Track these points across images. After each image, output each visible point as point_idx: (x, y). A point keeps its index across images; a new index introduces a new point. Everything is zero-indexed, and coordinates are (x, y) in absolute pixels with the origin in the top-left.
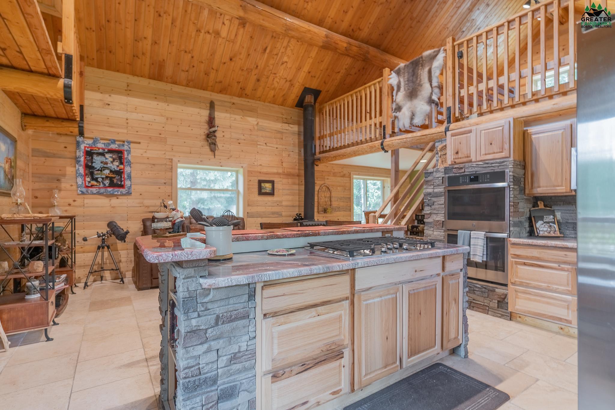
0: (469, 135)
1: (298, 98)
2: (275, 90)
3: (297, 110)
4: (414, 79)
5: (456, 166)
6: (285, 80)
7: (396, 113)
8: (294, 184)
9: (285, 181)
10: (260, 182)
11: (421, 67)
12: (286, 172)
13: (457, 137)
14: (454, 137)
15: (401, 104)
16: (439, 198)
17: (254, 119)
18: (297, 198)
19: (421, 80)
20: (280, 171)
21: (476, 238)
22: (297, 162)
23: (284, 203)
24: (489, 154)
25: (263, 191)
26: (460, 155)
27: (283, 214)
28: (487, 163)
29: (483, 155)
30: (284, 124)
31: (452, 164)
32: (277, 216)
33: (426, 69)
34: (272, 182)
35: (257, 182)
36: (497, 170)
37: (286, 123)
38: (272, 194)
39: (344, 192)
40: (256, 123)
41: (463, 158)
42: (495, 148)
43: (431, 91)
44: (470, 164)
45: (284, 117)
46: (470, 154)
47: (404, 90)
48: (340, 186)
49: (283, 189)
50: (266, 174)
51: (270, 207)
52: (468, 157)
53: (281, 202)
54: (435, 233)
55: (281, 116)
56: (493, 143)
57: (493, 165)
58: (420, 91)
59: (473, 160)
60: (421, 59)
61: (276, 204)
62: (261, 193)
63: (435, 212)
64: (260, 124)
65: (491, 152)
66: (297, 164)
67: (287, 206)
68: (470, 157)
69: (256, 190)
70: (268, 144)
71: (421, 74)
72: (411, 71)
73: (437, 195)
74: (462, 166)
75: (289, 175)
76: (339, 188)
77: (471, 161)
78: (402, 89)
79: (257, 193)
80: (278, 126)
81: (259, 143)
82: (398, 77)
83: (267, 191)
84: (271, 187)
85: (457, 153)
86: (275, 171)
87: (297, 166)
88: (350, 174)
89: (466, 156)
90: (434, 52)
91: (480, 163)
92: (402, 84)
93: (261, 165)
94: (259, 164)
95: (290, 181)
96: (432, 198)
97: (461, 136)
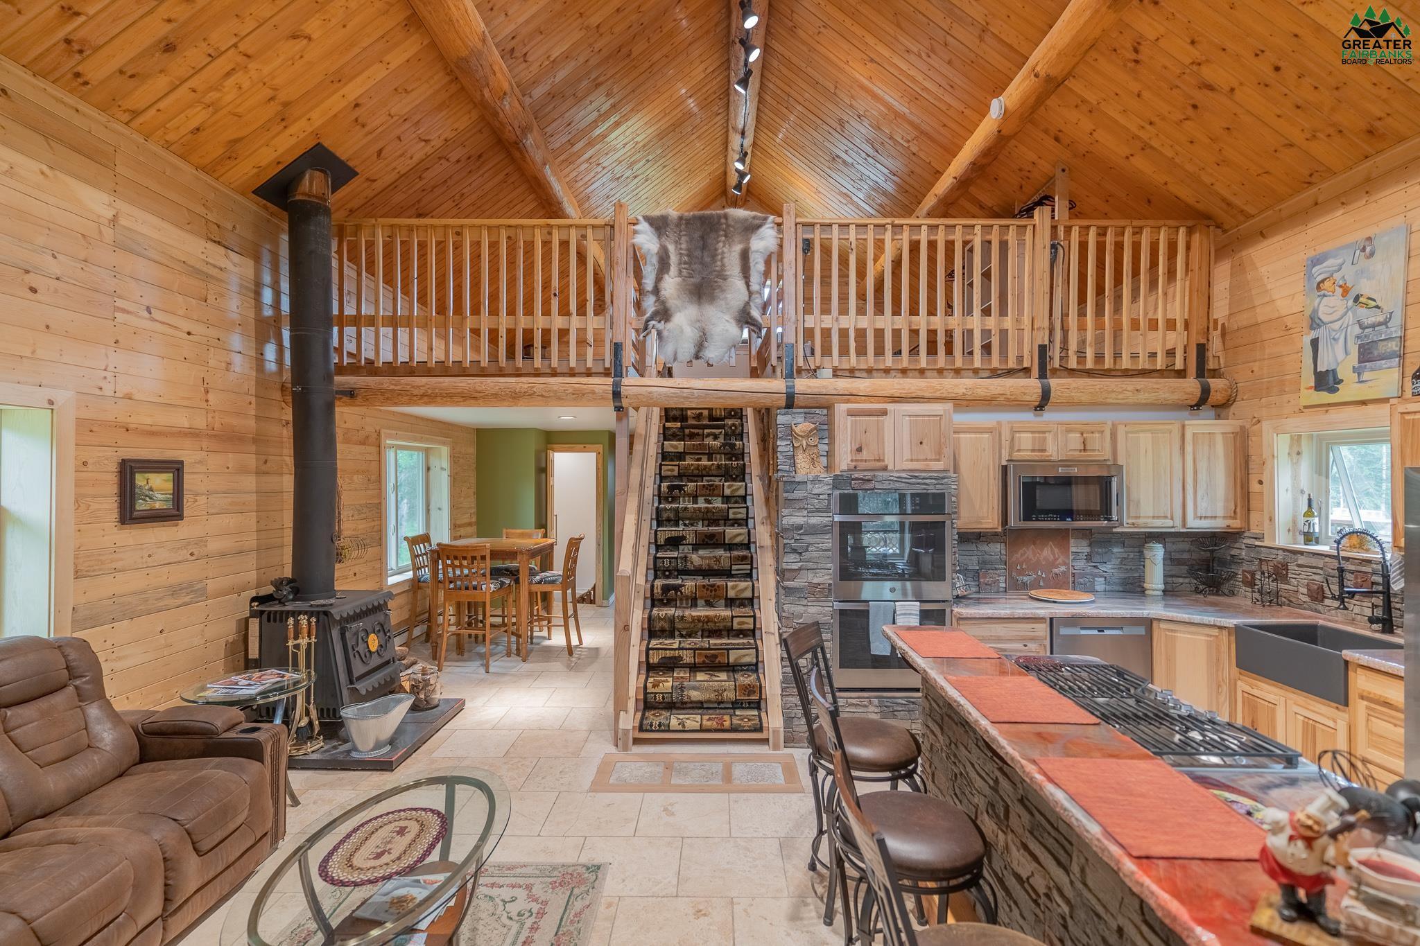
0: (881, 418)
1: (281, 167)
2: (216, 112)
3: (254, 207)
4: (707, 259)
5: (856, 475)
6: (270, 93)
7: (659, 322)
8: (243, 471)
9: (215, 461)
10: (128, 470)
11: (723, 238)
12: (217, 426)
13: (858, 418)
14: (853, 418)
15: (672, 303)
16: (819, 536)
17: (105, 198)
18: (254, 520)
19: (723, 265)
20: (200, 423)
21: (905, 614)
22: (253, 391)
23: (214, 546)
24: (917, 460)
25: (141, 506)
26: (865, 454)
27: (211, 585)
28: (916, 477)
29: (907, 460)
30: (210, 245)
31: (849, 470)
32: (187, 599)
33: (738, 248)
34: (176, 469)
35: (113, 467)
36: (932, 490)
37: (219, 243)
38: (174, 513)
39: (366, 489)
40: (109, 214)
41: (870, 460)
42: (927, 451)
43: (747, 299)
44: (885, 474)
45: (209, 217)
46: (884, 454)
47: (676, 273)
48: (358, 472)
49: (209, 493)
50: (152, 434)
51: (166, 568)
52: (879, 460)
53: (202, 542)
54: (812, 610)
55: (201, 210)
56: (924, 442)
57: (928, 481)
58: (723, 291)
59: (890, 467)
60: (723, 221)
61: (184, 554)
62: (129, 515)
63: (810, 565)
64: (123, 221)
65: (921, 457)
66: (253, 399)
67: (221, 555)
68: (883, 461)
69: (109, 505)
70: (157, 314)
71: (723, 253)
72: (697, 235)
73: (815, 531)
74: (869, 475)
75: (228, 438)
76: (355, 477)
77: (885, 469)
78: (673, 270)
79: (115, 514)
80: (195, 248)
81: (120, 303)
82: (659, 237)
83: (157, 505)
84: (170, 486)
85: (859, 450)
86: (181, 420)
87: (253, 405)
88: (379, 434)
89: (877, 457)
90: (754, 218)
91: (904, 475)
92: (674, 259)
93: (128, 397)
94: (122, 389)
95: (232, 460)
96: (804, 537)
97: (867, 418)
